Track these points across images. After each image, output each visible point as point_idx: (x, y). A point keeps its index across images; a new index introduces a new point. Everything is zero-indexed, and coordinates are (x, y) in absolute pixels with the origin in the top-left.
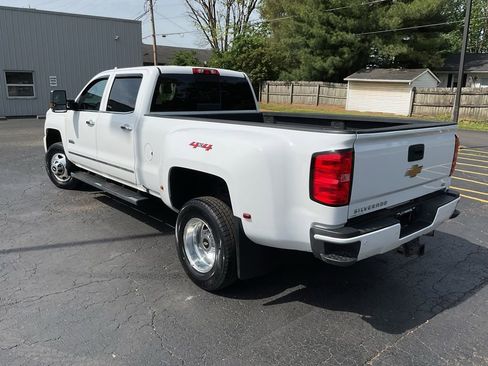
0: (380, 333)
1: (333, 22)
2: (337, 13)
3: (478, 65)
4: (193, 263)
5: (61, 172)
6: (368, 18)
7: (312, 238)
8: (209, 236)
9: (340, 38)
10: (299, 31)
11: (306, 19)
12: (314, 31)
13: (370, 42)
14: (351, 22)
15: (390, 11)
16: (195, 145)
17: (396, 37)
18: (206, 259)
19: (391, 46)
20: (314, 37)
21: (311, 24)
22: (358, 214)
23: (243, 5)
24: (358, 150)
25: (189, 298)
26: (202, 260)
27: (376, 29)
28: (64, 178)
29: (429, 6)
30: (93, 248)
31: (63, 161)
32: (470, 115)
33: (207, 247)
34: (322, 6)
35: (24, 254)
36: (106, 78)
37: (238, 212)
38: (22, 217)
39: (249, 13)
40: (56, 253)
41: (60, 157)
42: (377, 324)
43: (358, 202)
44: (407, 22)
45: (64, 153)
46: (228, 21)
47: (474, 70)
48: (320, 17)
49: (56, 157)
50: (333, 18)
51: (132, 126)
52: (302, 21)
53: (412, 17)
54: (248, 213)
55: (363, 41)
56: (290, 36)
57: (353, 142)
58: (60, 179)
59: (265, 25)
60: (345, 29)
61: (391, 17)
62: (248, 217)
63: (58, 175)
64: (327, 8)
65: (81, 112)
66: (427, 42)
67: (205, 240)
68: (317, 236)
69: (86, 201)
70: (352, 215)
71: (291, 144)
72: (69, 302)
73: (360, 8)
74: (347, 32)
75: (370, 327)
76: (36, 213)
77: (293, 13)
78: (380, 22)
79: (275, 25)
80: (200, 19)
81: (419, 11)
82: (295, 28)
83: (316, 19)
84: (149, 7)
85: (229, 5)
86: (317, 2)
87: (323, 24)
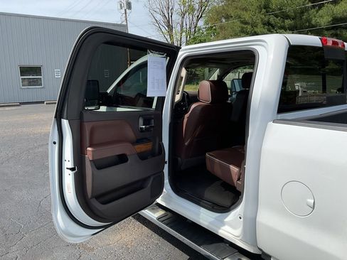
1: (273, 23)
2: (276, 16)
10: (244, 31)
11: (250, 21)
12: (257, 30)
14: (288, 22)
15: (321, 12)
21: (254, 25)
23: (193, 15)
27: (309, 27)
34: (264, 11)
39: (198, 20)
44: (336, 20)
46: (182, 26)
48: (262, 19)
50: (272, 19)
52: (247, 24)
56: (236, 35)
60: (283, 28)
64: (268, 12)
73: (295, 11)
74: (285, 30)
78: (313, 22)
80: (161, 27)
82: (240, 29)
83: (259, 21)
84: (124, 19)
85: (183, 15)
86: (260, 8)
87: (264, 24)
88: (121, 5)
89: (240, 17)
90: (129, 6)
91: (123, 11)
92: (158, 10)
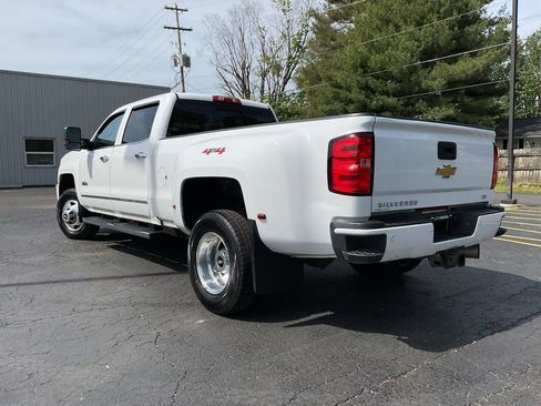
0: (417, 351)
1: (372, 86)
2: (377, 77)
3: (534, 130)
4: (205, 284)
5: (72, 219)
6: (410, 81)
7: (333, 234)
8: (224, 254)
9: (381, 103)
10: (337, 98)
11: (343, 84)
12: (352, 96)
13: (413, 105)
14: (391, 85)
15: (433, 73)
16: (207, 152)
17: (441, 99)
18: (219, 281)
19: (437, 108)
20: (353, 102)
21: (349, 89)
22: (384, 209)
23: (279, 76)
24: (378, 134)
25: (201, 321)
26: (215, 280)
27: (419, 92)
28: (76, 227)
29: (474, 66)
30: (99, 283)
31: (75, 208)
32: (529, 179)
33: (221, 265)
34: (360, 70)
35: (22, 288)
36: (122, 113)
37: (252, 214)
38: (25, 261)
39: (285, 83)
40: (57, 287)
41: (72, 204)
42: (414, 344)
43: (382, 194)
44: (452, 83)
45: (76, 199)
46: (262, 92)
47: (531, 135)
48: (358, 82)
49: (68, 204)
50: (372, 82)
51: (147, 153)
52: (340, 87)
53: (457, 78)
54: (262, 212)
55: (406, 105)
56: (328, 103)
57: (373, 124)
58: (71, 229)
59: (301, 95)
60: (386, 93)
61: (434, 79)
62: (262, 217)
63: (70, 223)
64: (365, 72)
65: (96, 151)
66: (476, 104)
67: (220, 258)
68: (337, 231)
69: (97, 249)
70: (375, 209)
71: (309, 138)
72: (65, 324)
73: (401, 71)
74: (388, 96)
75: (407, 346)
76: (41, 258)
77: (329, 79)
78: (423, 85)
79: (311, 93)
80: (234, 91)
81: (464, 71)
82: (332, 95)
83: (355, 84)
84: (180, 80)
85: (264, 75)
86: (355, 67)
87: (361, 88)
88: (175, 61)
89: (331, 79)
90: (187, 61)
91: (178, 69)
92: (229, 69)
